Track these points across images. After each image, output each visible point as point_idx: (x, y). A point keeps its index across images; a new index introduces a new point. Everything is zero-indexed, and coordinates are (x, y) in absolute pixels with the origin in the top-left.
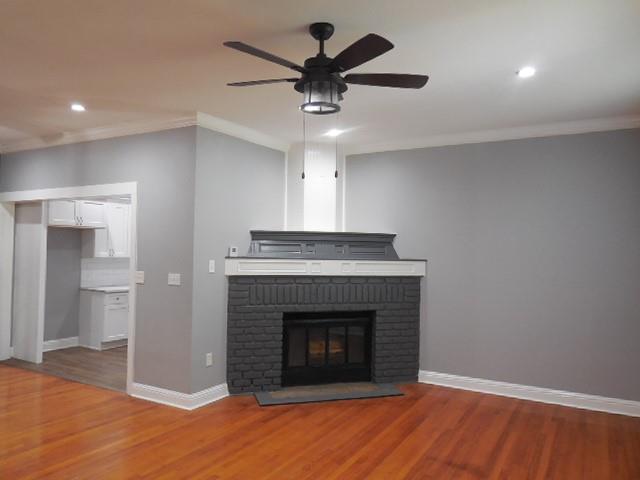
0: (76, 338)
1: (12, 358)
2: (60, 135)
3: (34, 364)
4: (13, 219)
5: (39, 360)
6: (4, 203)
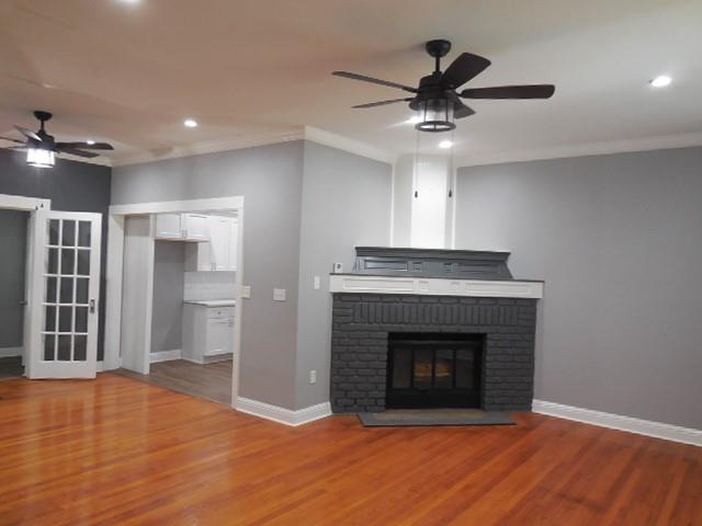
0: (179, 351)
1: (121, 367)
3: (141, 374)
4: (122, 232)
5: (146, 371)
6: (113, 215)
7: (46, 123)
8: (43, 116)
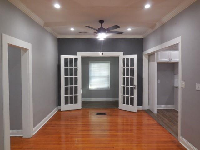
0: (173, 106)
1: (149, 109)
2: (155, 25)
4: (148, 61)
5: (155, 112)
6: (144, 55)
7: (102, 24)
8: (101, 22)
